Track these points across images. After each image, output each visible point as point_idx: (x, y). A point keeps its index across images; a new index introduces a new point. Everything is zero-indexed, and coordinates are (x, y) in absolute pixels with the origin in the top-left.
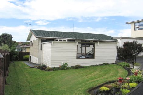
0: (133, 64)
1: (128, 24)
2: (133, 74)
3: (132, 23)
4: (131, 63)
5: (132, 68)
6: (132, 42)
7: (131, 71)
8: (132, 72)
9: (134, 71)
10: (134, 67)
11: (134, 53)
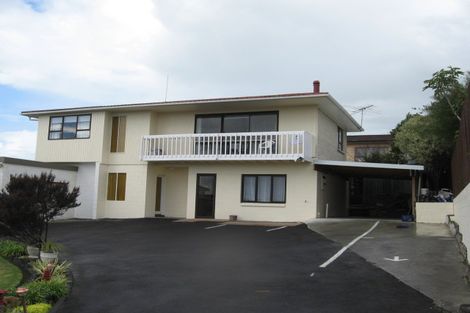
0: (37, 246)
1: (30, 116)
2: (38, 276)
3: (40, 115)
4: (31, 244)
5: (35, 260)
6: (39, 175)
7: (31, 267)
8: (35, 272)
9: (40, 268)
10: (42, 255)
11: (41, 212)
